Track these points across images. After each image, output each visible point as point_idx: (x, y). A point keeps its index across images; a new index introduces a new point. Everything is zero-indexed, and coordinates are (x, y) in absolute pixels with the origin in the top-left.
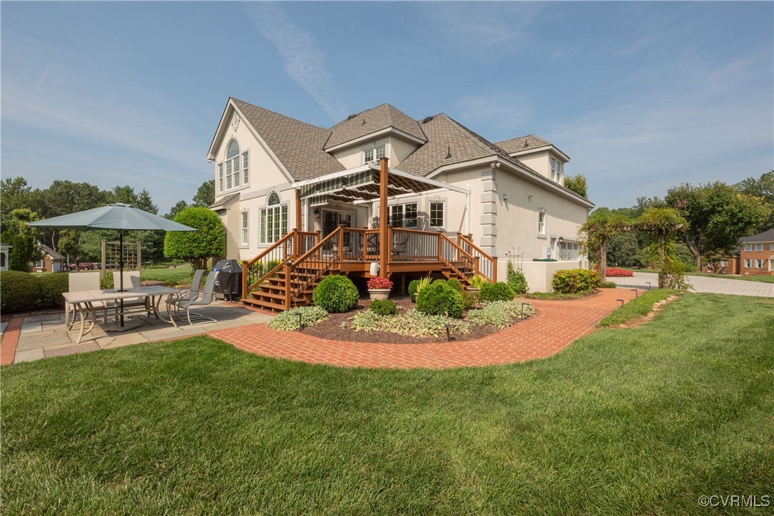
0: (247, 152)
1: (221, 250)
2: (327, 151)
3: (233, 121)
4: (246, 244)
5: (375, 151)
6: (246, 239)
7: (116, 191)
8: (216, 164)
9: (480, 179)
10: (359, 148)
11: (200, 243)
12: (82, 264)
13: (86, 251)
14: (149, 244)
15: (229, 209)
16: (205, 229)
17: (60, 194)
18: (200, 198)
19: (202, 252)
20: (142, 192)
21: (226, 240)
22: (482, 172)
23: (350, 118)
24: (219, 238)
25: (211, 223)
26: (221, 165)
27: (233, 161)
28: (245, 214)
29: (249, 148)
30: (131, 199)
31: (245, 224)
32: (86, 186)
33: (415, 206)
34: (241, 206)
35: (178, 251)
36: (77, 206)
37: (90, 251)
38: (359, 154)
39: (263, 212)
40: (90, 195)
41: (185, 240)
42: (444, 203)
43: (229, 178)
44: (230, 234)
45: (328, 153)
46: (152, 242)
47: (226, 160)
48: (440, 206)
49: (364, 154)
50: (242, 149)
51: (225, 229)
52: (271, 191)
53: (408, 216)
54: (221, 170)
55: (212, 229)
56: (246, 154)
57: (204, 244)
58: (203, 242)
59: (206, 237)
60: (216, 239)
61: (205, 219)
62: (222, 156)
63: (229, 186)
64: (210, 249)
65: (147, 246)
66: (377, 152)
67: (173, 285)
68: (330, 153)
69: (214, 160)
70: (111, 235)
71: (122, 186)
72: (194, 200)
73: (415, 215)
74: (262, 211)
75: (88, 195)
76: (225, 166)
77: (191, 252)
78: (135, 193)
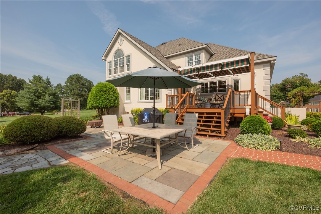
0: (130, 55)
2: (165, 57)
3: (119, 40)
4: (129, 101)
5: (194, 57)
6: (128, 98)
8: (107, 62)
9: (262, 69)
10: (184, 55)
12: (9, 113)
13: (19, 106)
14: (52, 102)
18: (68, 82)
20: (46, 78)
22: (263, 66)
23: (162, 44)
26: (110, 62)
27: (119, 60)
29: (131, 53)
30: (41, 82)
32: (11, 76)
33: (225, 82)
36: (6, 85)
37: (21, 106)
38: (184, 58)
40: (13, 80)
42: (240, 81)
43: (116, 68)
44: (120, 96)
45: (165, 58)
46: (53, 102)
47: (113, 60)
48: (238, 82)
49: (187, 58)
50: (126, 53)
53: (220, 87)
54: (110, 65)
56: (128, 57)
62: (111, 58)
65: (50, 103)
66: (195, 57)
68: (167, 58)
69: (105, 60)
70: (32, 98)
71: (37, 75)
72: (65, 83)
73: (225, 86)
75: (12, 80)
76: (113, 63)
78: (43, 78)
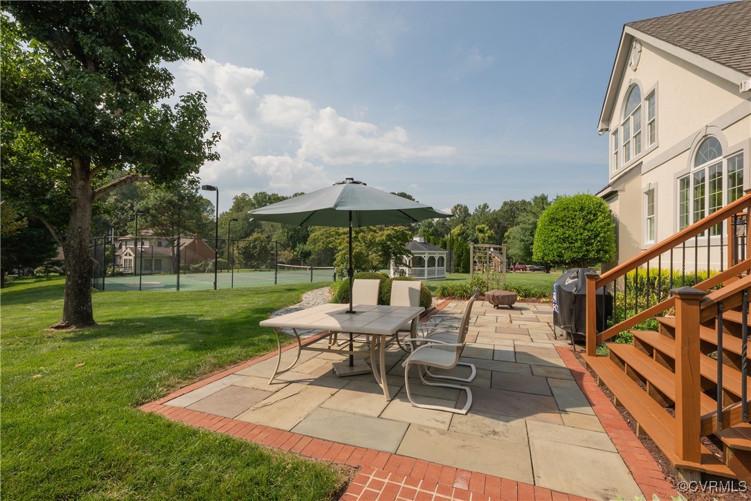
0: (653, 92)
1: (606, 252)
3: (632, 56)
4: (653, 242)
6: (653, 235)
7: (534, 201)
8: (610, 133)
11: (572, 243)
15: (623, 190)
16: (580, 223)
17: (507, 211)
19: (575, 255)
21: (617, 237)
24: (602, 235)
25: (591, 213)
27: (632, 118)
28: (650, 193)
29: (658, 83)
31: (651, 210)
34: (644, 182)
35: (545, 254)
39: (685, 182)
41: (554, 238)
43: (627, 145)
44: (625, 227)
47: (623, 122)
50: (646, 92)
51: (615, 221)
52: (700, 136)
54: (616, 140)
55: (591, 221)
56: (651, 96)
57: (578, 244)
58: (576, 241)
59: (581, 234)
60: (596, 236)
61: (582, 209)
62: (617, 118)
63: (628, 158)
64: (588, 251)
67: (540, 297)
69: (607, 129)
74: (682, 180)
76: (621, 130)
77: (560, 256)
